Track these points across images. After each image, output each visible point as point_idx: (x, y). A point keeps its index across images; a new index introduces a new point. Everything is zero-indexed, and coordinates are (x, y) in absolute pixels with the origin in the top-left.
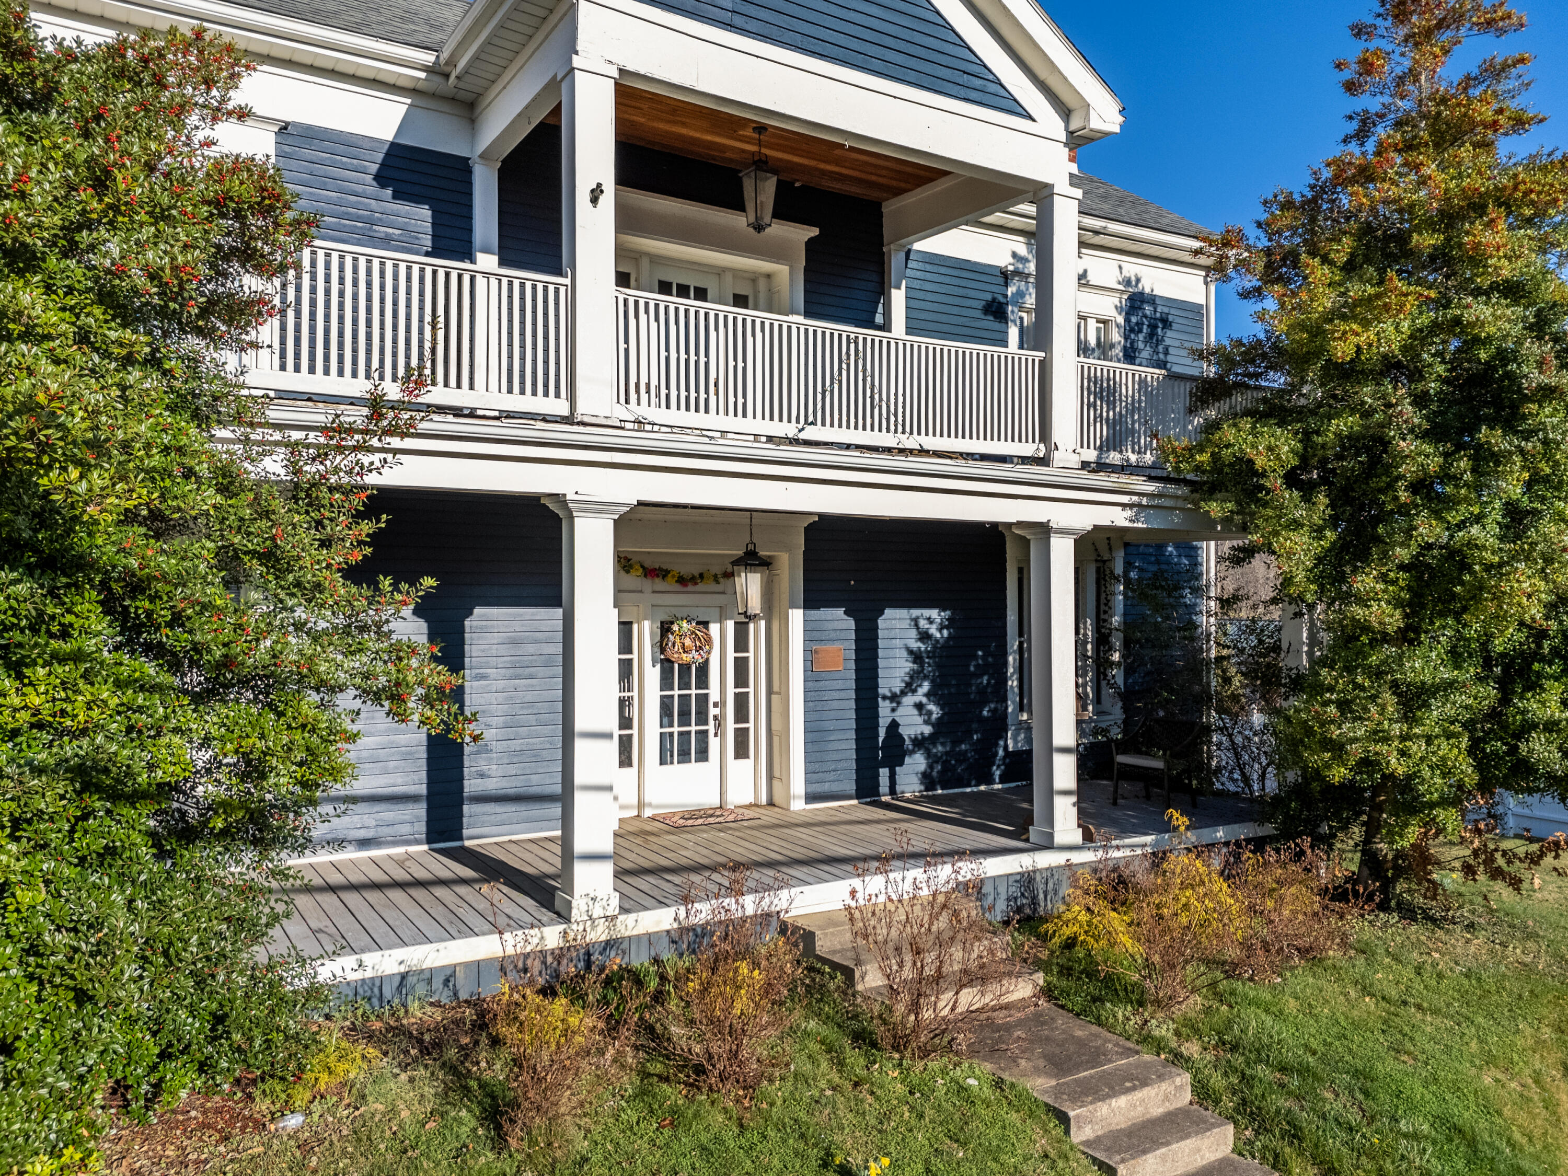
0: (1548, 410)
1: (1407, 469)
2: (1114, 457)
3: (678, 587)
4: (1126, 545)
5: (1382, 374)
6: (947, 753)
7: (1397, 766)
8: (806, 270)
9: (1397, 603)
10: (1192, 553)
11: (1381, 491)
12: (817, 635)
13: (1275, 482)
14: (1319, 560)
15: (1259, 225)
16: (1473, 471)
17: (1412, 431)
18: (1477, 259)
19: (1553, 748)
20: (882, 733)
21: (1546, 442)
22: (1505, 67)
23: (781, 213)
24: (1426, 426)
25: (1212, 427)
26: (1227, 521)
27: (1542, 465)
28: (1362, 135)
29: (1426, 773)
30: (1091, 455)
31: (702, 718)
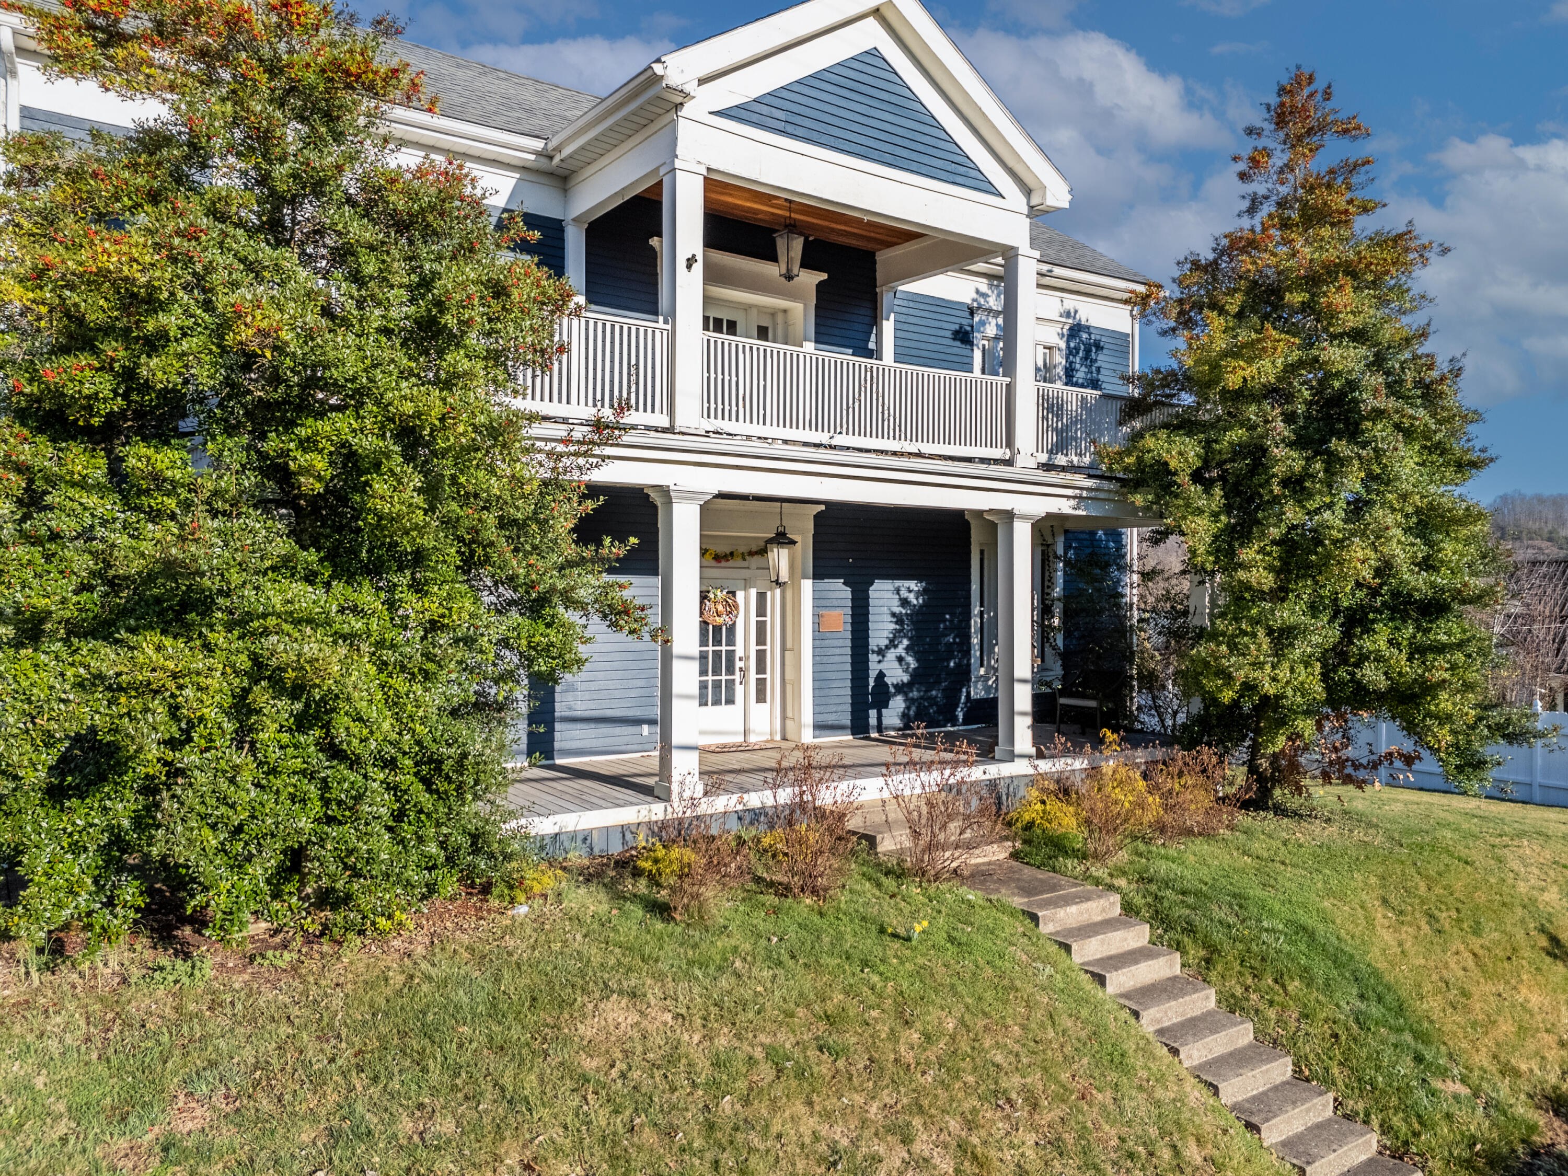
0: (1379, 427)
1: (1279, 470)
2: (1061, 460)
3: (714, 563)
4: (1066, 532)
5: (1265, 397)
6: (921, 698)
7: (1269, 689)
8: (817, 307)
9: (1270, 568)
10: (1117, 537)
11: (1261, 486)
12: (824, 603)
13: (1184, 478)
14: (1216, 538)
15: (1174, 281)
16: (1326, 471)
17: (1283, 441)
18: (1332, 314)
19: (1380, 673)
20: (872, 683)
21: (1375, 450)
22: (1356, 166)
23: (806, 264)
24: (1293, 437)
25: (1137, 436)
26: (1147, 509)
27: (1374, 467)
28: (1252, 210)
29: (1290, 693)
30: (1043, 458)
31: (730, 670)
